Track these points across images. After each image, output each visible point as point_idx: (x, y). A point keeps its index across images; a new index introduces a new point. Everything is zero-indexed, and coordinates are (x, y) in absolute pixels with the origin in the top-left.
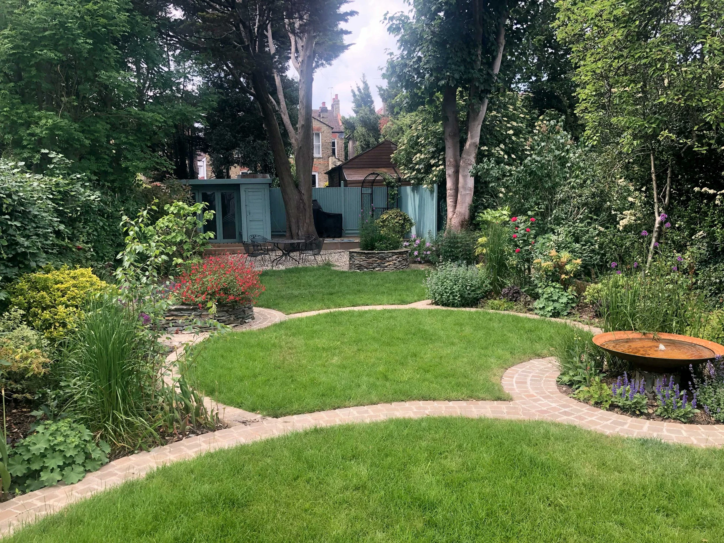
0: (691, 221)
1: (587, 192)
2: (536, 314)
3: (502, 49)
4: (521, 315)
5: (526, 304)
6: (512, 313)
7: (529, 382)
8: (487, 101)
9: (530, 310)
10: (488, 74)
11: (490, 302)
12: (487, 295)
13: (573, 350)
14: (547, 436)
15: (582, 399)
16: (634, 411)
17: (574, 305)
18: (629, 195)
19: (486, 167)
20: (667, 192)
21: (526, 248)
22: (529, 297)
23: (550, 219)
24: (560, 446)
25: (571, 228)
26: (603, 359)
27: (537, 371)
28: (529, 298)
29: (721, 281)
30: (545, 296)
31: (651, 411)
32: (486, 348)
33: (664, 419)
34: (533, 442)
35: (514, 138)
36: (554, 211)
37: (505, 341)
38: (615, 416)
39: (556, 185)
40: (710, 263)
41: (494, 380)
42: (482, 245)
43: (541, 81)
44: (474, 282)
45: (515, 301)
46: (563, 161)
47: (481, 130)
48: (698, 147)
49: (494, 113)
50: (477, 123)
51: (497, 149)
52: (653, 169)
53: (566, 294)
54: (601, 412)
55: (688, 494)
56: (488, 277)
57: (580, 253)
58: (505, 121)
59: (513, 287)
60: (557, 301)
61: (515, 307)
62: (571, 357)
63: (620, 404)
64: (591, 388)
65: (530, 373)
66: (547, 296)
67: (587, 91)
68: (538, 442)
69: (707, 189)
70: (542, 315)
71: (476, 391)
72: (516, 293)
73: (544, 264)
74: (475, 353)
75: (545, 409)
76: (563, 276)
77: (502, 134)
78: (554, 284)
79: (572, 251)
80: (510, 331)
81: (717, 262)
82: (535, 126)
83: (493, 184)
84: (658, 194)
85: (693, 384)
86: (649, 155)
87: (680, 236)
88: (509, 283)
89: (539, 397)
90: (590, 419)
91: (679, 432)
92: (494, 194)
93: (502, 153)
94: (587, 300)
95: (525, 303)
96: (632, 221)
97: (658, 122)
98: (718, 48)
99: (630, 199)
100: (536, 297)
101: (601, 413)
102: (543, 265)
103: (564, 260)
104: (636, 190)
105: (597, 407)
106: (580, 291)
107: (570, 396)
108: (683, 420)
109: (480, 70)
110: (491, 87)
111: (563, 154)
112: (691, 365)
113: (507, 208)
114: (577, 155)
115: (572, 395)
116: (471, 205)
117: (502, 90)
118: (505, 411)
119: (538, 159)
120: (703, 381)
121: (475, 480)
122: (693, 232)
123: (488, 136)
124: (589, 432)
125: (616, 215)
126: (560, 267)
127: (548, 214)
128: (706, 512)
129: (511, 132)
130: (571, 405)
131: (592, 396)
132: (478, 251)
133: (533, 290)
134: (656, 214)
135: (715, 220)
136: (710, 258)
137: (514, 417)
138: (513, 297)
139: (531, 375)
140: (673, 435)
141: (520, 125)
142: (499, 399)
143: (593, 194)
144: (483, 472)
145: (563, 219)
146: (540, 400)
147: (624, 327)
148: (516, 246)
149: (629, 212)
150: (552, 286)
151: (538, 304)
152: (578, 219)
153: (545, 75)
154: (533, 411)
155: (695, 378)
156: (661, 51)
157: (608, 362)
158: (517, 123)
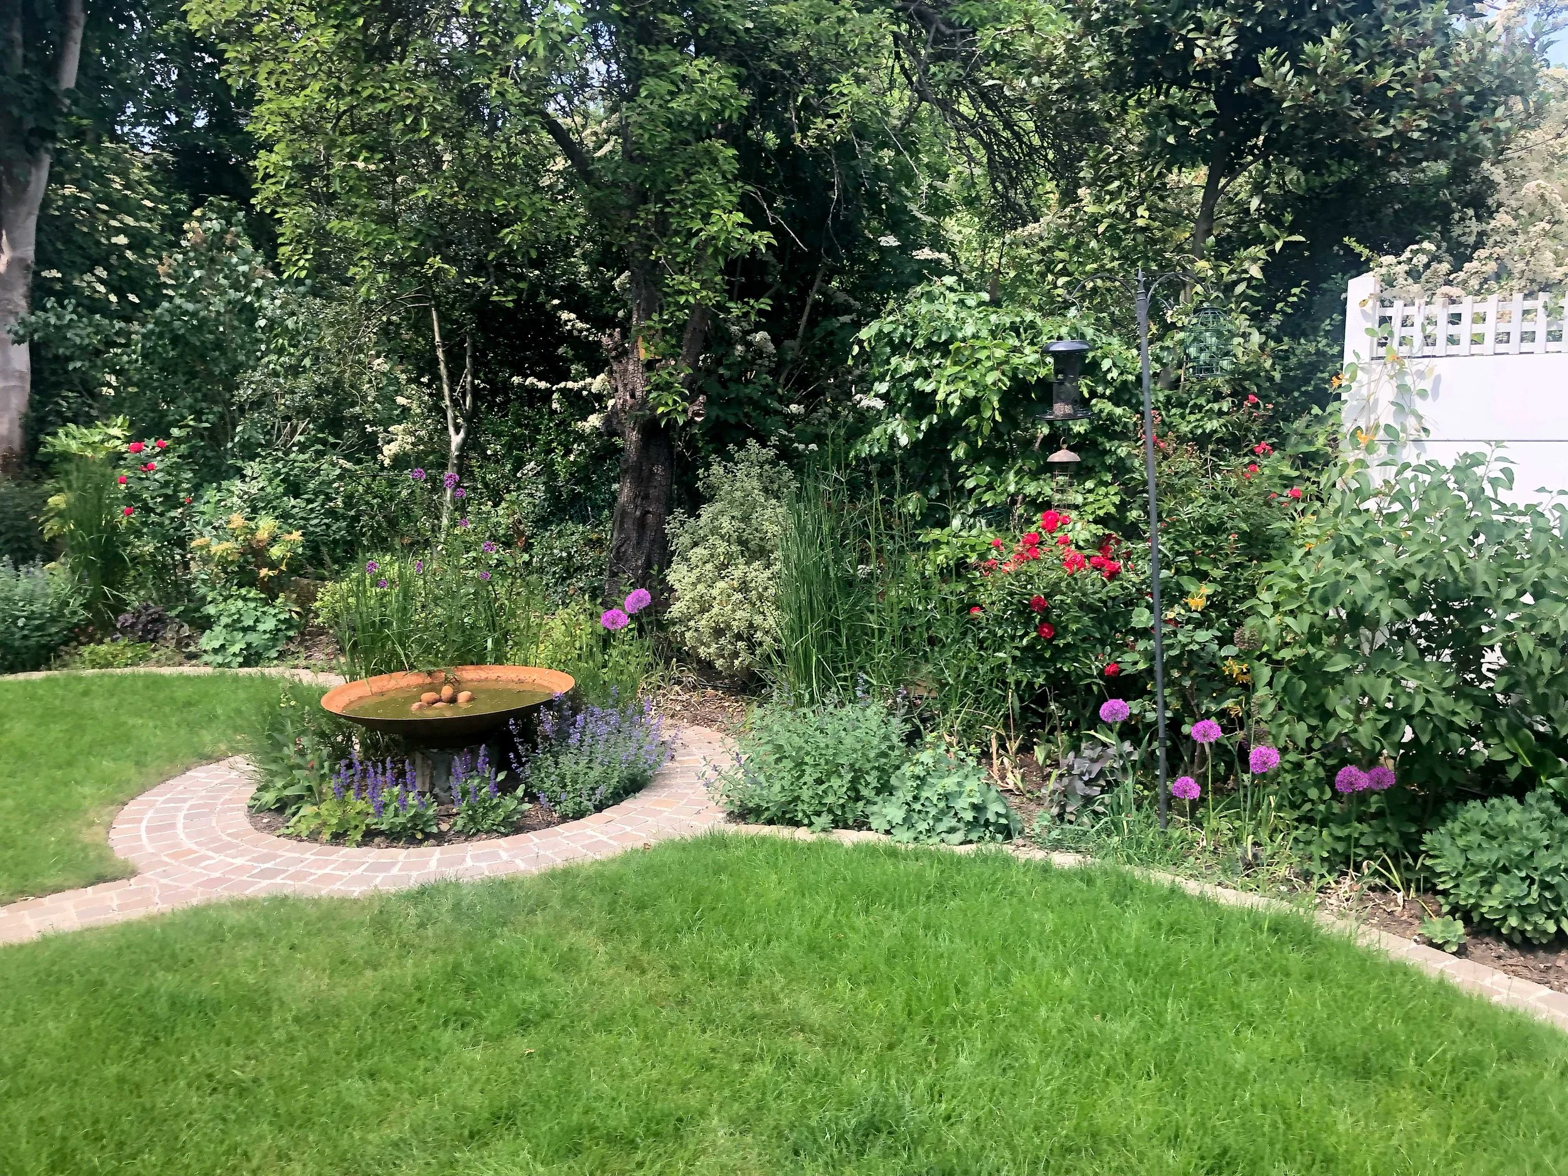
0: (514, 443)
1: (303, 384)
2: (206, 664)
3: (78, 33)
4: (167, 671)
5: (181, 643)
6: (141, 670)
7: (180, 826)
8: (47, 160)
9: (192, 656)
10: (46, 90)
11: (85, 651)
12: (77, 635)
13: (282, 732)
14: (216, 936)
15: (304, 835)
16: (413, 836)
17: (291, 633)
18: (396, 392)
19: (53, 321)
20: (468, 387)
21: (173, 514)
22: (186, 627)
23: (230, 445)
24: (249, 949)
25: (280, 465)
26: (349, 739)
27: (204, 793)
28: (186, 631)
29: (569, 553)
30: (225, 620)
31: (444, 827)
32: (70, 764)
33: (469, 837)
34: (182, 958)
35: (129, 254)
36: (239, 429)
37: (122, 737)
38: (373, 854)
39: (236, 369)
40: (551, 523)
41: (87, 836)
42: (60, 514)
43: (191, 129)
44: (37, 607)
45: (152, 641)
46: (249, 313)
47: (39, 229)
48: (498, 294)
49: (70, 190)
50: (24, 210)
51: (88, 277)
52: (437, 339)
53: (273, 611)
54: (348, 852)
55: (501, 971)
56: (77, 591)
57: (302, 518)
58: (104, 212)
59: (147, 608)
60: (252, 629)
61: (154, 655)
62: (278, 746)
63: (384, 827)
64: (323, 806)
65: (184, 800)
66: (229, 621)
67: (274, 158)
68: (194, 956)
69: (535, 381)
70: (220, 665)
71: (37, 874)
72: (153, 621)
73: (217, 548)
74: (37, 782)
75: (217, 875)
76: (264, 572)
77: (99, 243)
78: (243, 591)
79: (285, 516)
80: (138, 714)
81: (562, 520)
82: (185, 232)
83: (78, 364)
84: (452, 390)
85: (518, 756)
86: (427, 310)
87: (496, 472)
88: (134, 600)
89: (203, 851)
90: (320, 872)
91: (495, 855)
92: (88, 388)
93: (102, 289)
94: (321, 619)
95: (179, 643)
96: (409, 447)
97: (421, 237)
98: (516, 102)
99: (401, 400)
100: (205, 624)
101: (343, 856)
102: (213, 549)
103: (263, 535)
104: (410, 381)
105: (337, 844)
106: (306, 599)
107: (278, 832)
108: (502, 829)
109: (23, 79)
110: (55, 122)
111: (248, 299)
112: (512, 721)
113: (120, 420)
114: (278, 302)
115: (283, 831)
116: (26, 416)
117: (90, 137)
118: (115, 903)
119: (190, 307)
120: (535, 747)
121: (20, 1095)
122: (519, 464)
123: (60, 246)
124: (316, 903)
125: (375, 433)
126: (256, 553)
127: (226, 434)
128: (533, 997)
129: (122, 240)
130: (280, 852)
131: (325, 824)
132: (51, 528)
133: (197, 610)
134: (451, 430)
135: (552, 441)
136: (550, 513)
137: (136, 914)
138: (149, 632)
139: (187, 805)
140: (484, 865)
141: (143, 224)
142: (101, 879)
143: (319, 388)
144: (41, 1066)
145: (261, 445)
146: (205, 858)
147: (390, 665)
148: (148, 510)
149: (401, 427)
150: (239, 596)
151: (208, 641)
152: (294, 445)
153: (202, 114)
154: (189, 886)
155: (521, 743)
156: (411, 90)
157: (362, 744)
158: (137, 220)
